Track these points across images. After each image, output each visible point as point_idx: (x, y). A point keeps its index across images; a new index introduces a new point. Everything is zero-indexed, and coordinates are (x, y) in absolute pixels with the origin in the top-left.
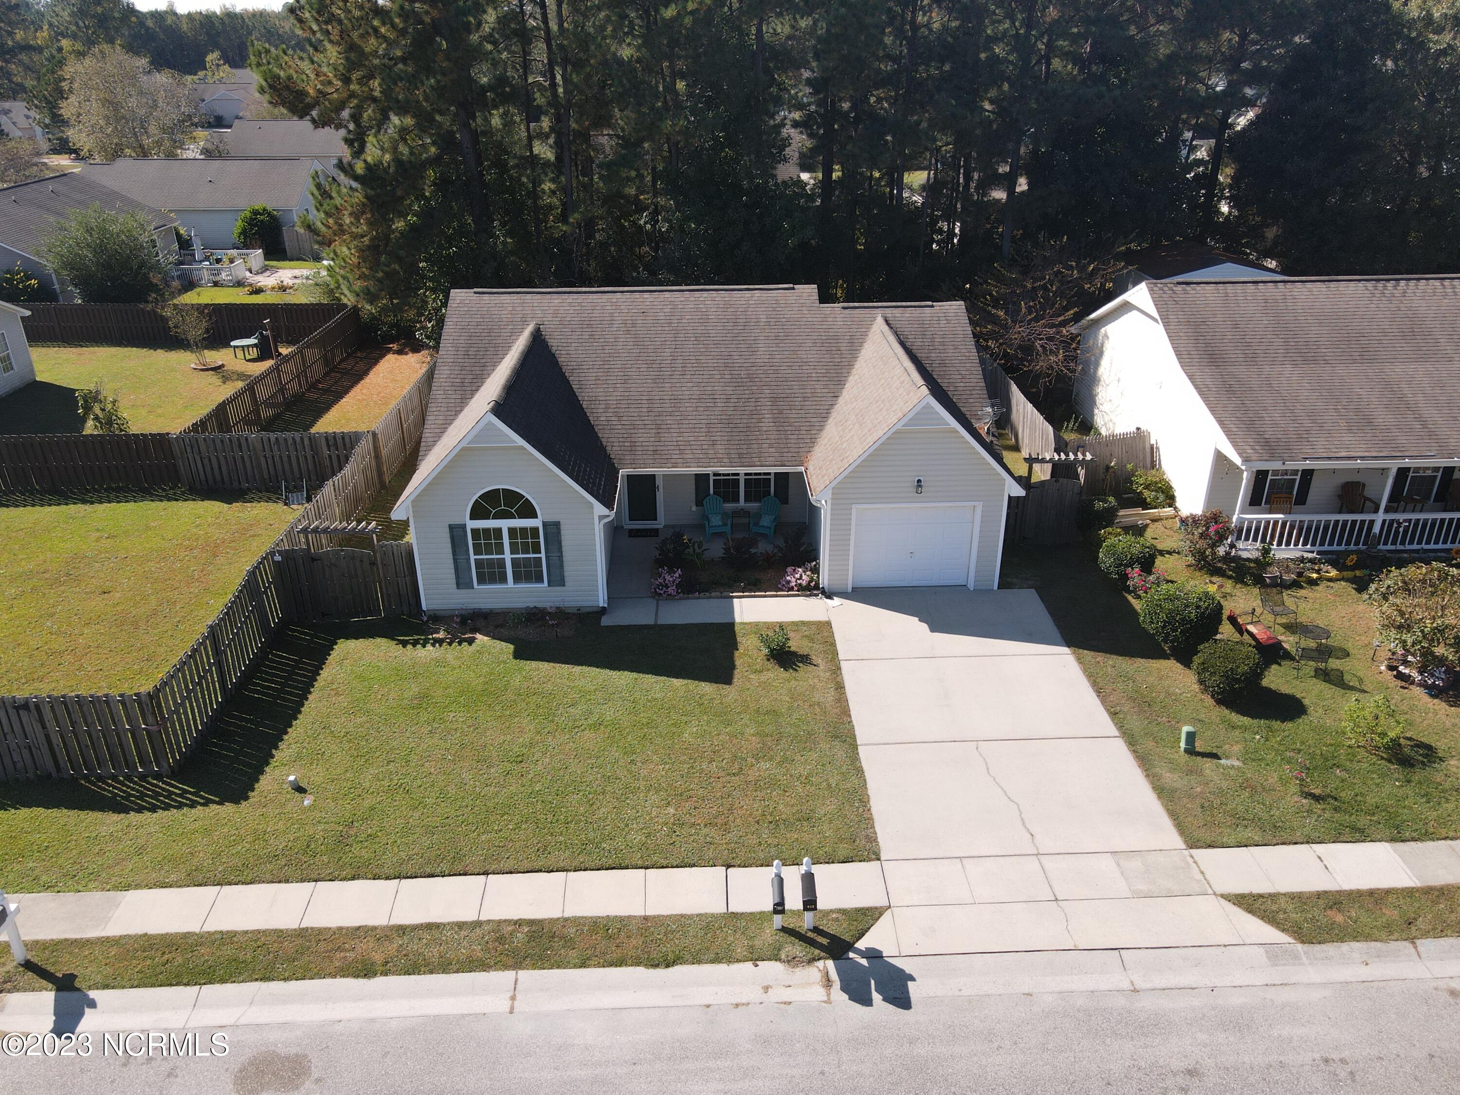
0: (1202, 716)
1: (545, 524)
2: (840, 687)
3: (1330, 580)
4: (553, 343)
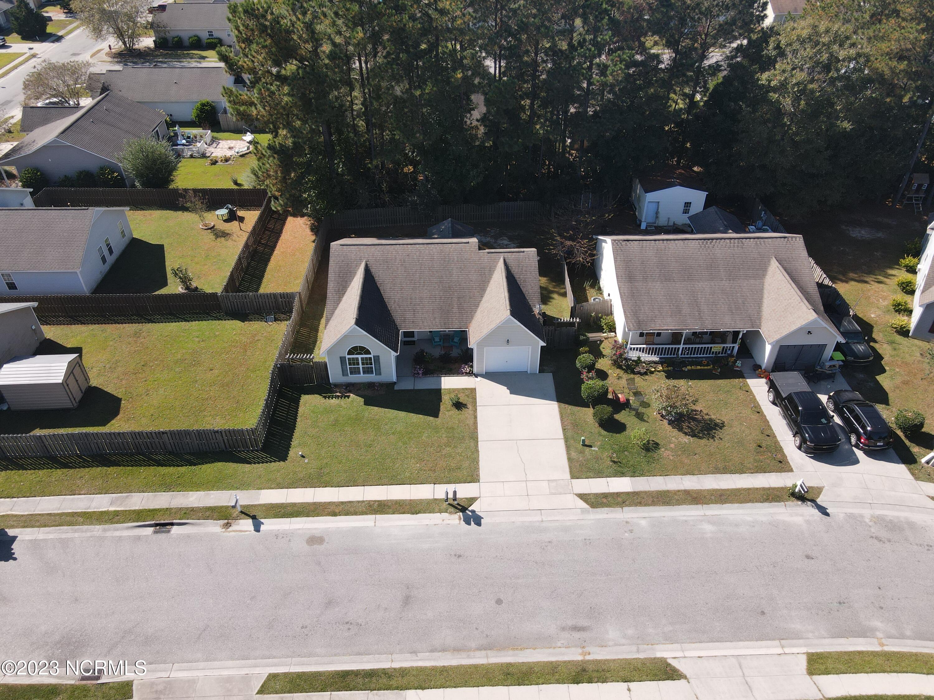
0: (592, 431)
1: (374, 356)
2: (476, 417)
3: (658, 371)
4: (373, 270)
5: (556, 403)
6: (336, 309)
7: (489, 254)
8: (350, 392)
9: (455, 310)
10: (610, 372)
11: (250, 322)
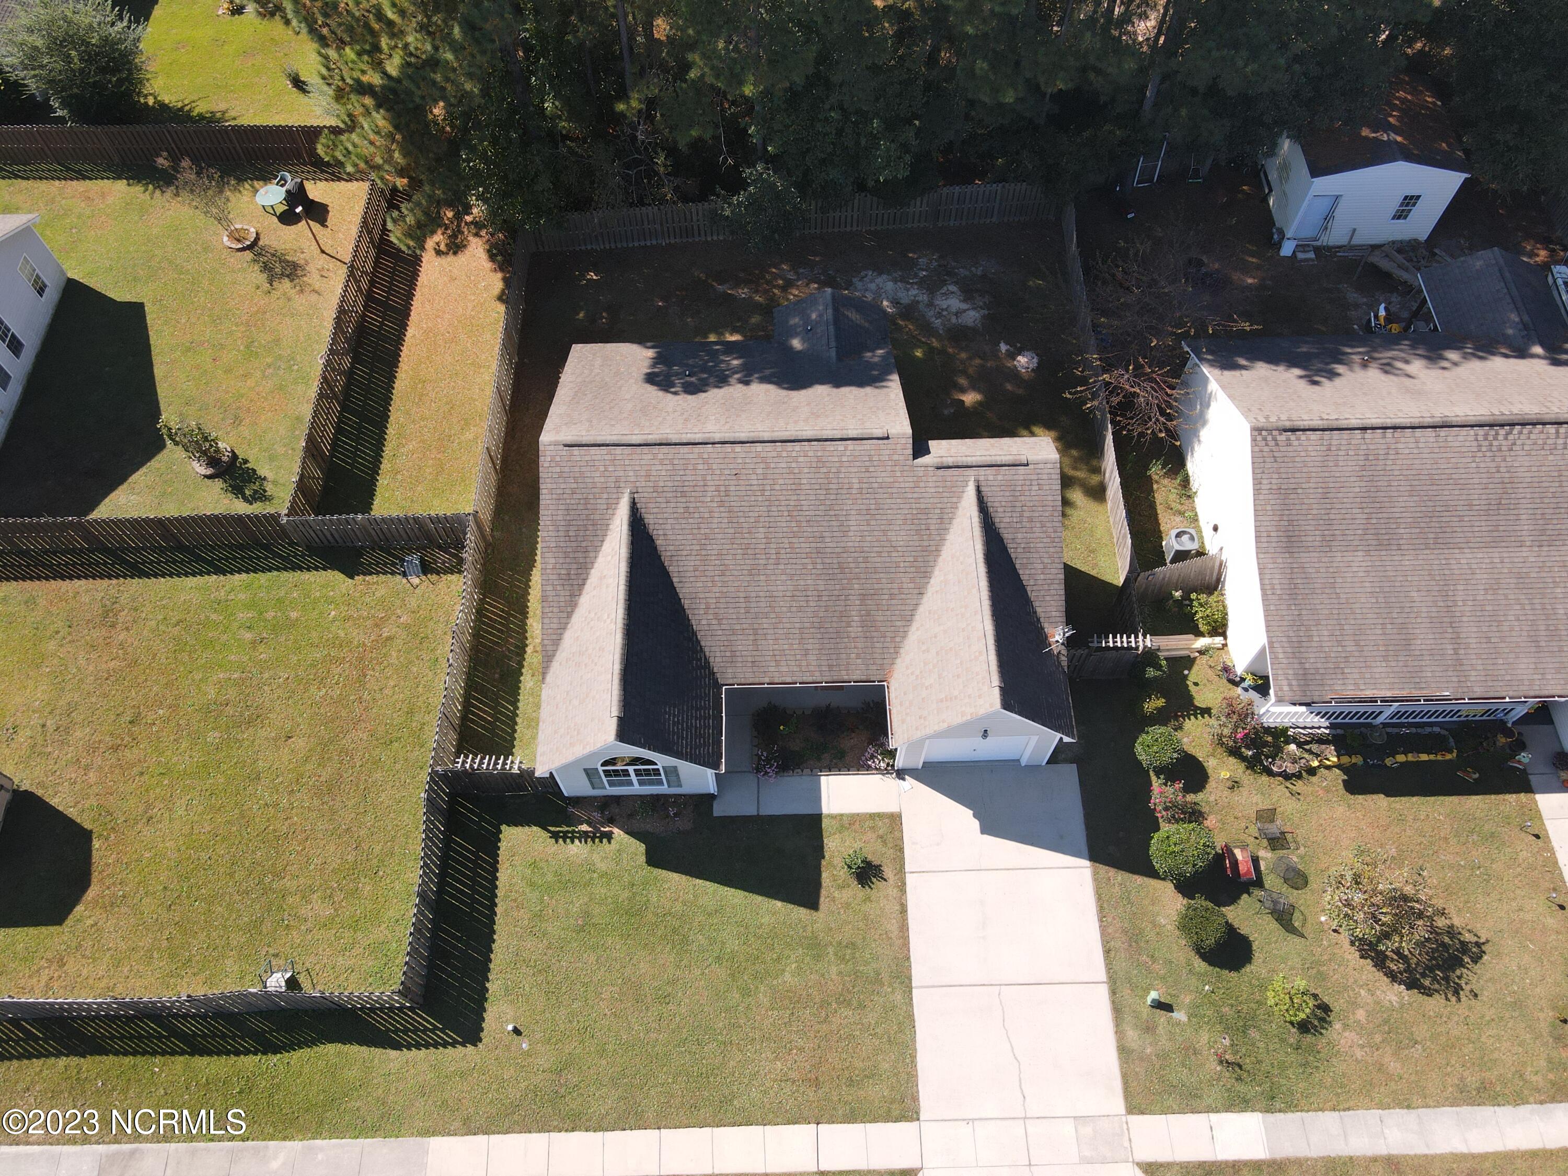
1: (664, 767)
2: (903, 910)
3: (1328, 768)
4: (649, 519)
5: (1087, 863)
7: (941, 472)
8: (611, 821)
9: (855, 629)
10: (1211, 764)
11: (368, 578)
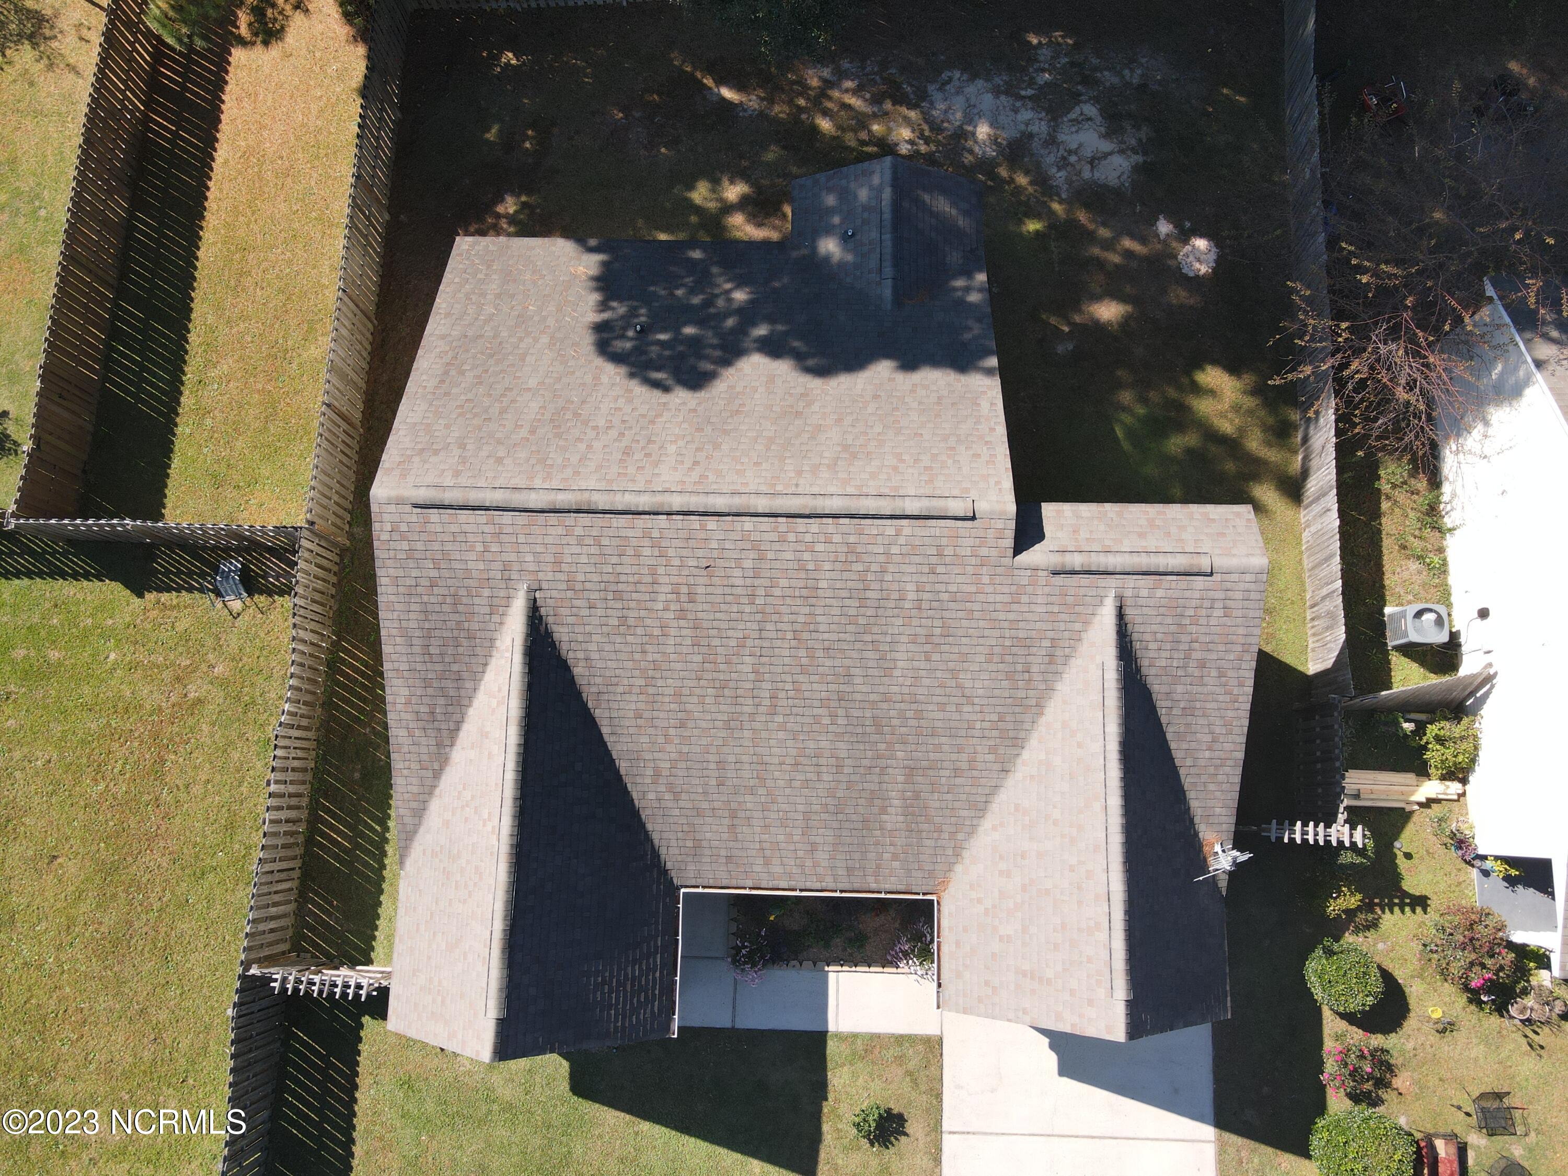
5: (1208, 1132)
6: (431, 794)
7: (1059, 580)
9: (893, 819)
10: (1414, 990)
11: (165, 597)
